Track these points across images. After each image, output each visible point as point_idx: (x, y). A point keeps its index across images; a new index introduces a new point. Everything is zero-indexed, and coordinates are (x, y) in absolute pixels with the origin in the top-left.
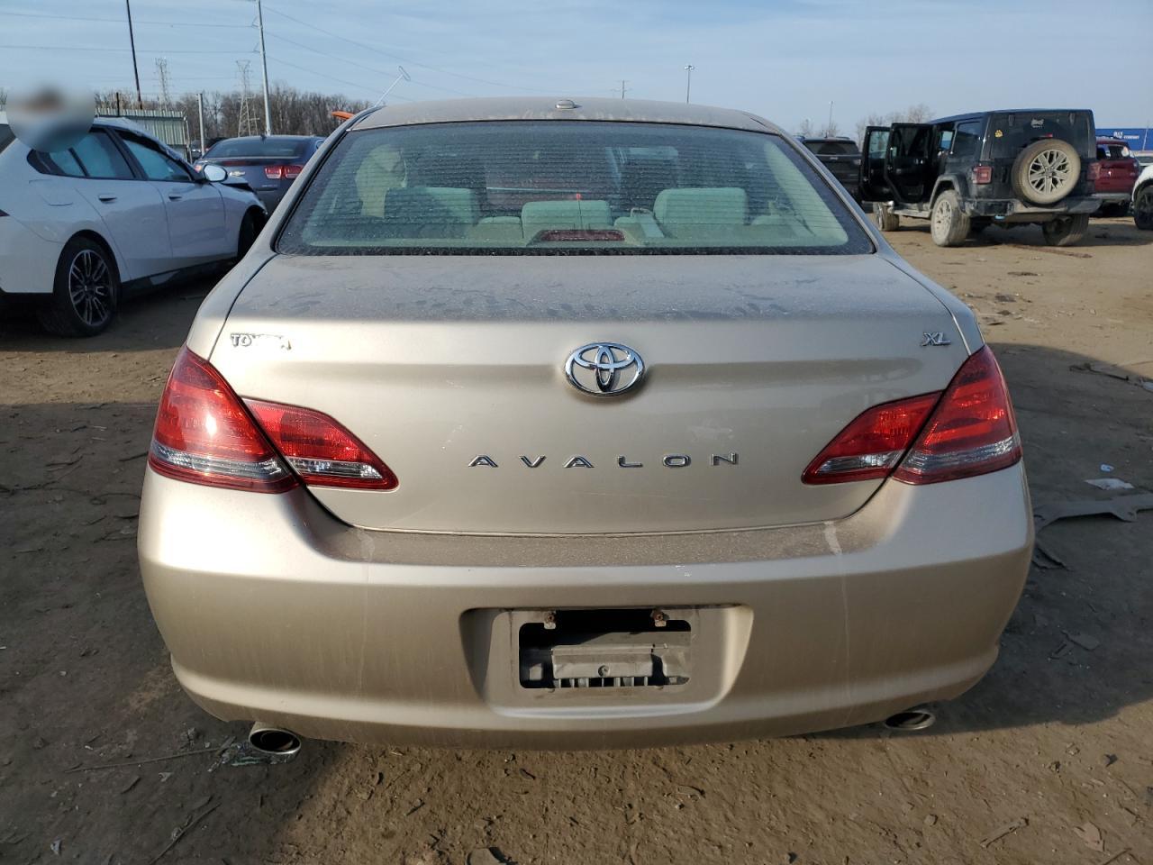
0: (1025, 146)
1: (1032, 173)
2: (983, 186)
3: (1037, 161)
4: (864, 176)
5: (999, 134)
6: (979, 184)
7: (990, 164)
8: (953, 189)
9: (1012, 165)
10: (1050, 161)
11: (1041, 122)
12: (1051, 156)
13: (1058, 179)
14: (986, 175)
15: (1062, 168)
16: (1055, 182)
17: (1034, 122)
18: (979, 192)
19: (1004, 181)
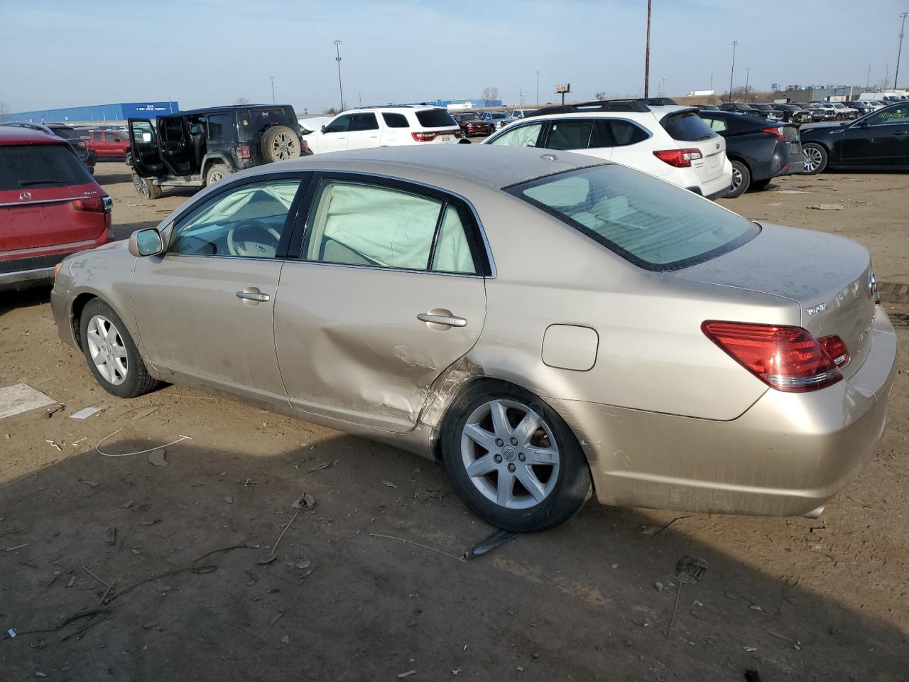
0: (263, 130)
1: (275, 149)
2: (246, 160)
3: (276, 141)
4: (136, 157)
5: (246, 123)
6: (243, 159)
7: (247, 144)
8: (224, 163)
9: (260, 144)
10: (283, 140)
11: (267, 114)
12: (283, 137)
13: (290, 152)
14: (246, 152)
15: (290, 144)
16: (289, 154)
17: (264, 114)
18: (245, 165)
19: (258, 156)
